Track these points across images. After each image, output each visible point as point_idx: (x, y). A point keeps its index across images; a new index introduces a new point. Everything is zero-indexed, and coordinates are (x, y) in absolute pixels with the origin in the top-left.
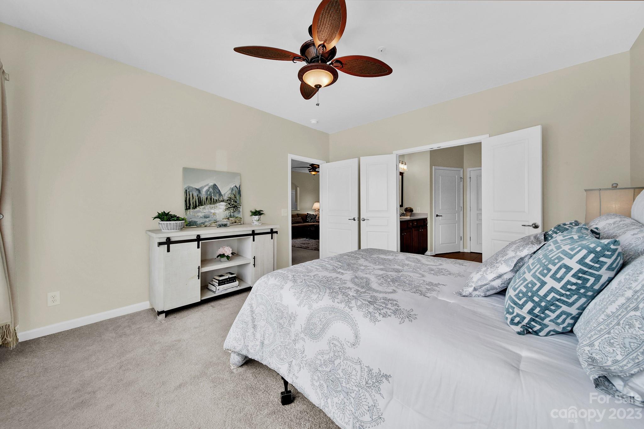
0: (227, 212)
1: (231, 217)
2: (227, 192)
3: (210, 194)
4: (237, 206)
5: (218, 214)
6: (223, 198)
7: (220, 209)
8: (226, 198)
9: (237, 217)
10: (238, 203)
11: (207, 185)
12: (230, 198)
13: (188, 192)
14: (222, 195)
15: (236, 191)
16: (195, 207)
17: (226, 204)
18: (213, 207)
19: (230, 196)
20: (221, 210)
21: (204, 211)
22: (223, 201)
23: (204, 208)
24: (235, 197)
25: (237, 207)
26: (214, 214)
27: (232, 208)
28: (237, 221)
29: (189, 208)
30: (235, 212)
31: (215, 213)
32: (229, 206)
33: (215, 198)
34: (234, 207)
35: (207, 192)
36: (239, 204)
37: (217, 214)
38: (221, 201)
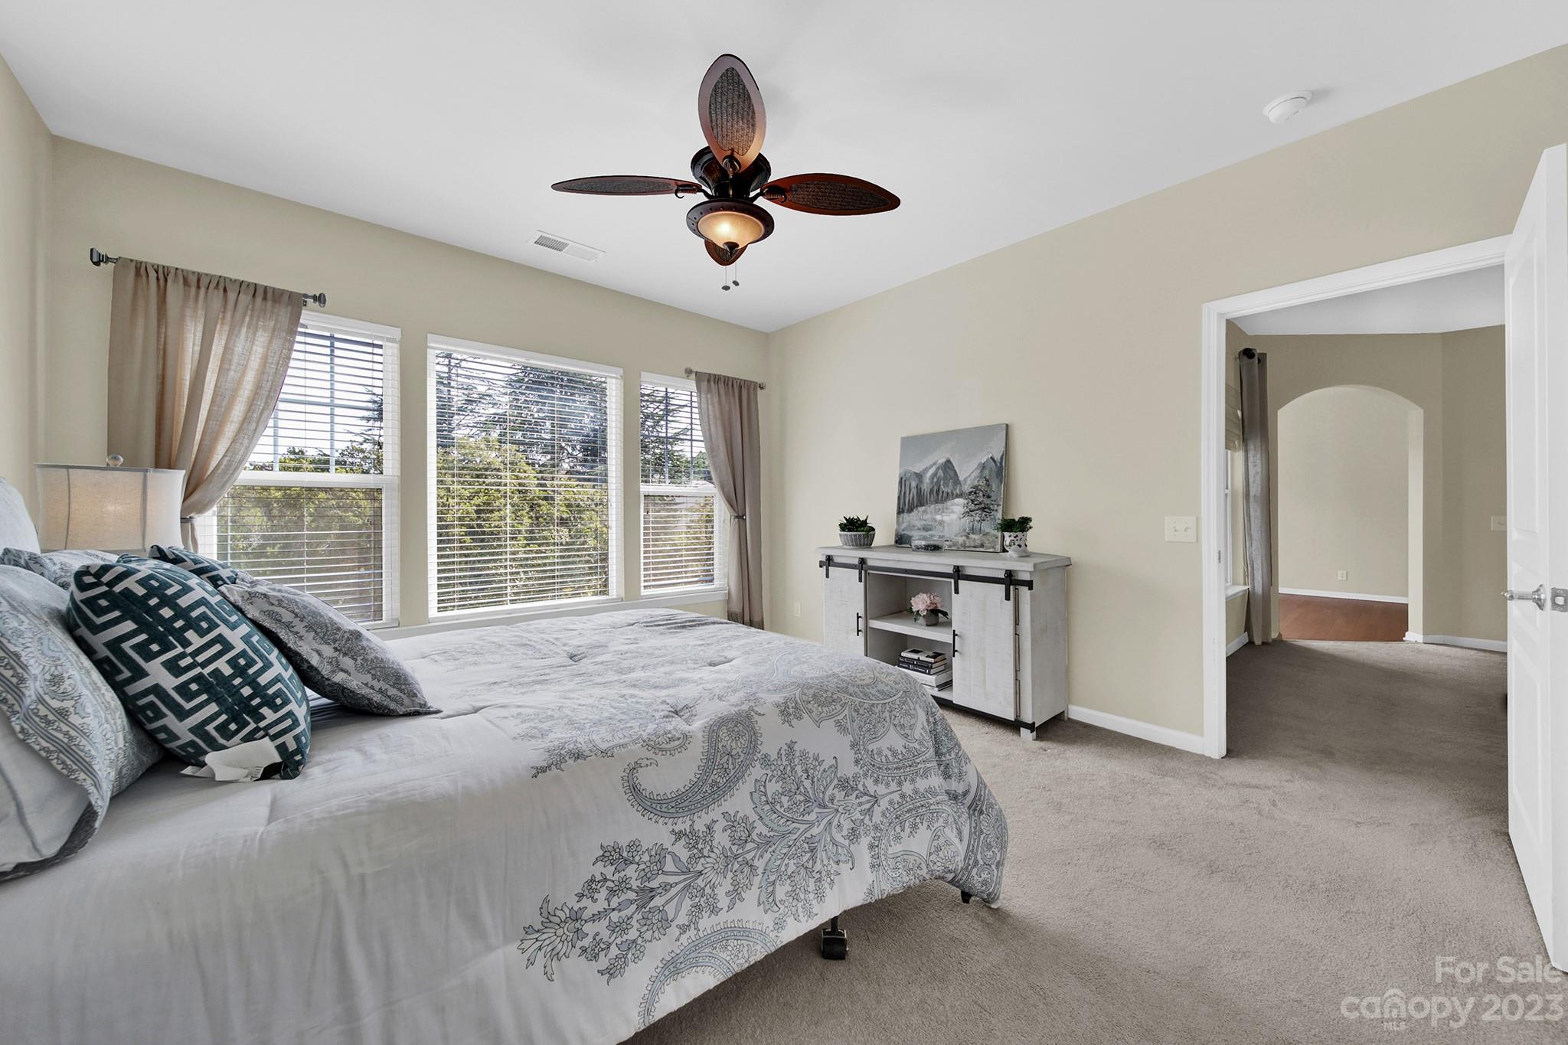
0: (967, 519)
1: (973, 533)
2: (970, 475)
3: (938, 482)
4: (991, 506)
5: (948, 524)
6: (960, 490)
7: (953, 512)
8: (967, 488)
9: (987, 533)
10: (993, 498)
11: (935, 464)
12: (976, 487)
13: (903, 480)
14: (960, 483)
15: (991, 469)
16: (910, 510)
17: (966, 502)
18: (939, 509)
19: (976, 483)
20: (954, 516)
21: (925, 517)
22: (960, 496)
23: (925, 512)
24: (988, 486)
25: (990, 509)
26: (941, 523)
27: (979, 512)
28: (987, 542)
29: (903, 512)
30: (984, 520)
31: (942, 521)
32: (973, 507)
33: (945, 490)
34: (983, 509)
35: (933, 479)
36: (996, 503)
37: (946, 525)
38: (958, 496)
